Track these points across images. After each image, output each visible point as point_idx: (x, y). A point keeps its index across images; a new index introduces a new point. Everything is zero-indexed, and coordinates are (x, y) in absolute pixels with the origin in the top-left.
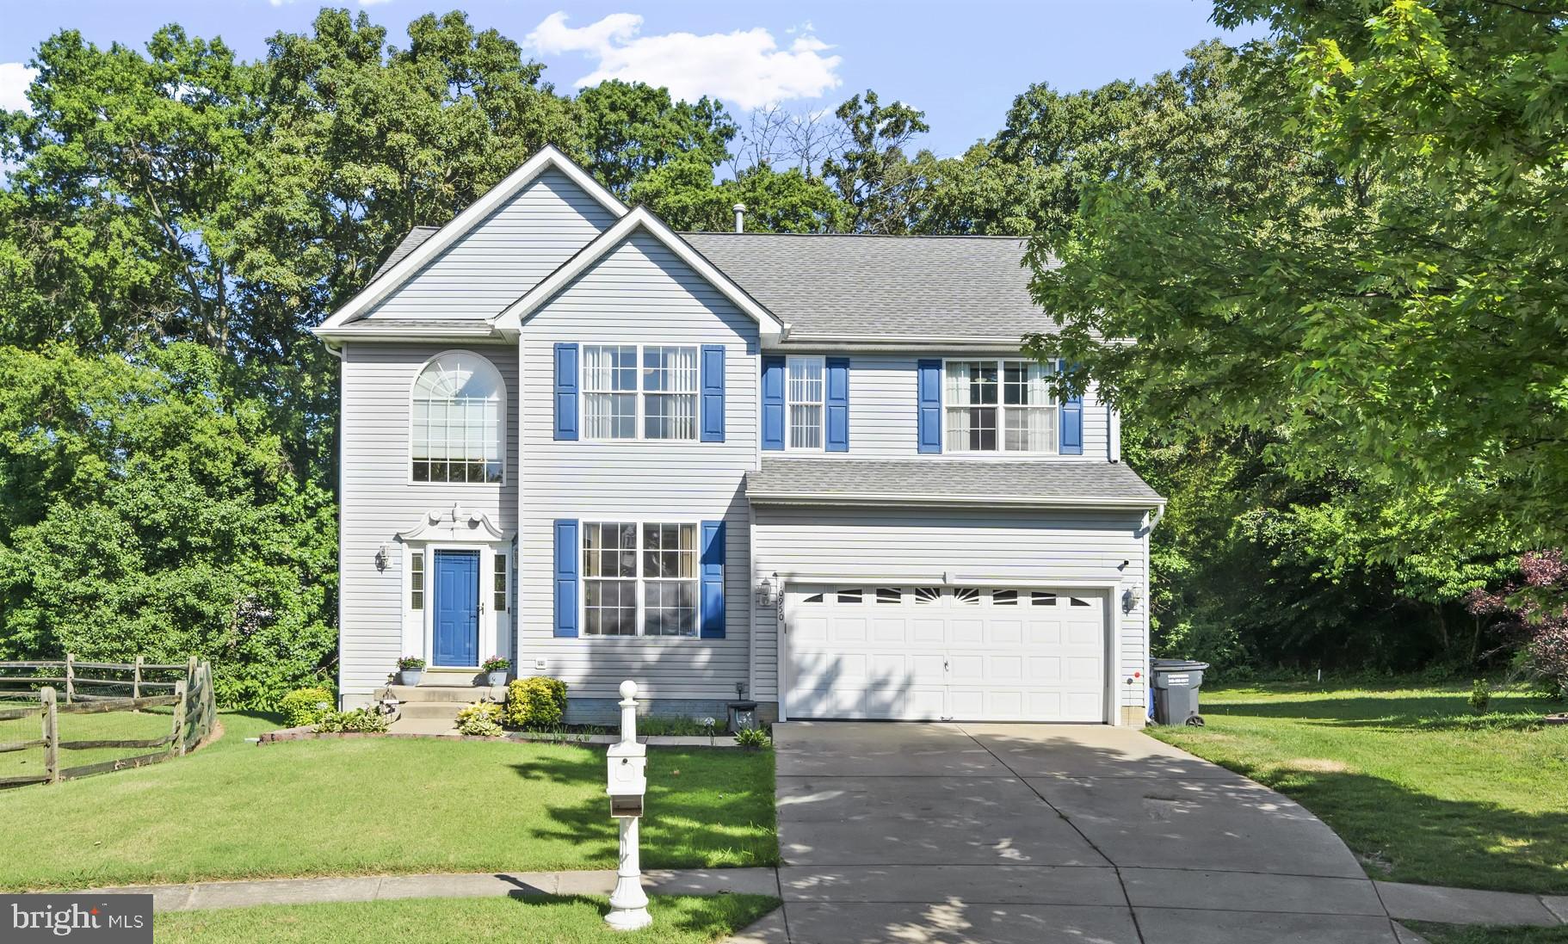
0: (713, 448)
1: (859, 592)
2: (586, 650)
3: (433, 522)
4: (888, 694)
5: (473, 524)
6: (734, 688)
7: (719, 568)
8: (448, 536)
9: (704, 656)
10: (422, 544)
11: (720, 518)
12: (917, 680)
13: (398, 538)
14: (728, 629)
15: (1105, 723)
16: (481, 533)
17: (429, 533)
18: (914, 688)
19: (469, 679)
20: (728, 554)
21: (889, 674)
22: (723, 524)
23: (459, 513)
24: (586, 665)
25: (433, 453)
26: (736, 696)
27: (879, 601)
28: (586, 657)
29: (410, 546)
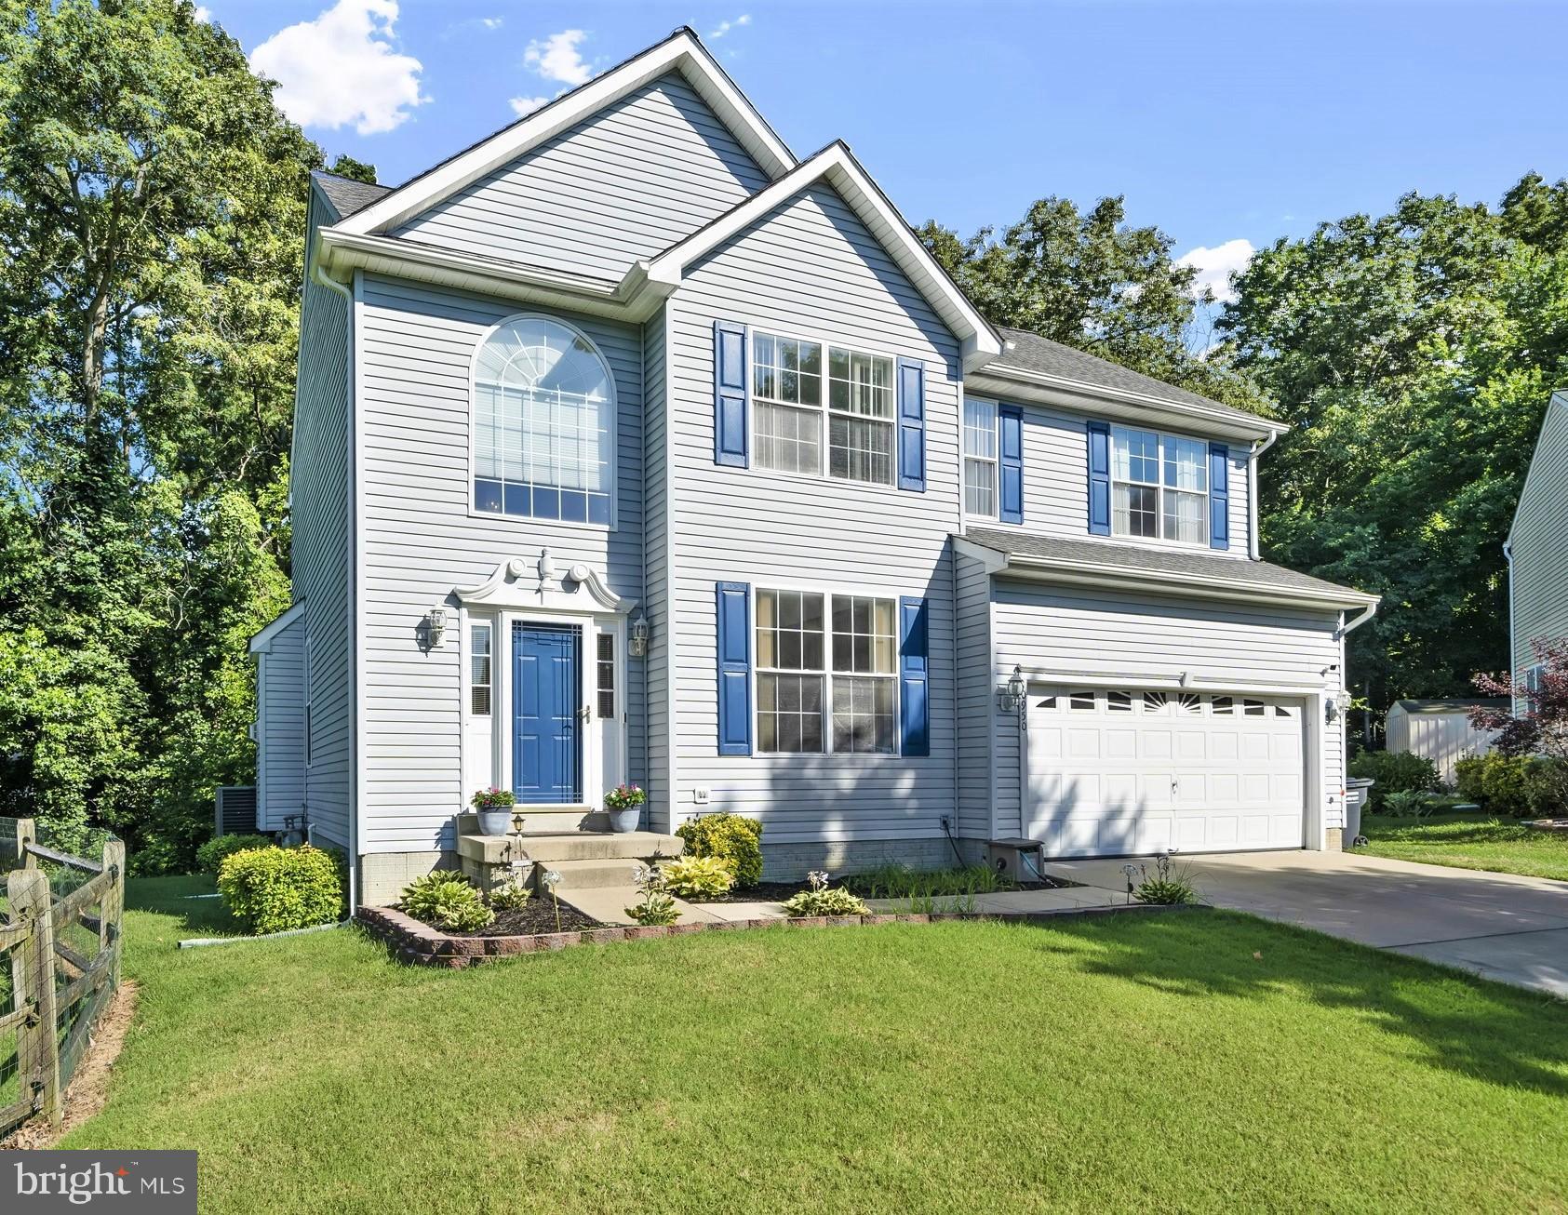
0: (909, 499)
1: (1091, 696)
2: (765, 774)
3: (511, 578)
4: (1122, 825)
5: (571, 584)
6: (938, 823)
7: (917, 661)
8: (534, 601)
9: (906, 783)
10: (493, 611)
11: (921, 594)
12: (1150, 805)
13: (454, 599)
14: (932, 743)
15: (1304, 848)
16: (582, 599)
17: (501, 594)
18: (1147, 815)
19: (573, 822)
20: (931, 643)
21: (1123, 800)
22: (925, 601)
23: (550, 565)
24: (766, 795)
25: (505, 472)
26: (941, 834)
27: (1111, 708)
28: (765, 784)
29: (471, 615)
